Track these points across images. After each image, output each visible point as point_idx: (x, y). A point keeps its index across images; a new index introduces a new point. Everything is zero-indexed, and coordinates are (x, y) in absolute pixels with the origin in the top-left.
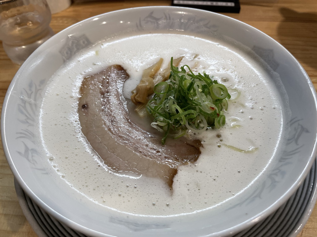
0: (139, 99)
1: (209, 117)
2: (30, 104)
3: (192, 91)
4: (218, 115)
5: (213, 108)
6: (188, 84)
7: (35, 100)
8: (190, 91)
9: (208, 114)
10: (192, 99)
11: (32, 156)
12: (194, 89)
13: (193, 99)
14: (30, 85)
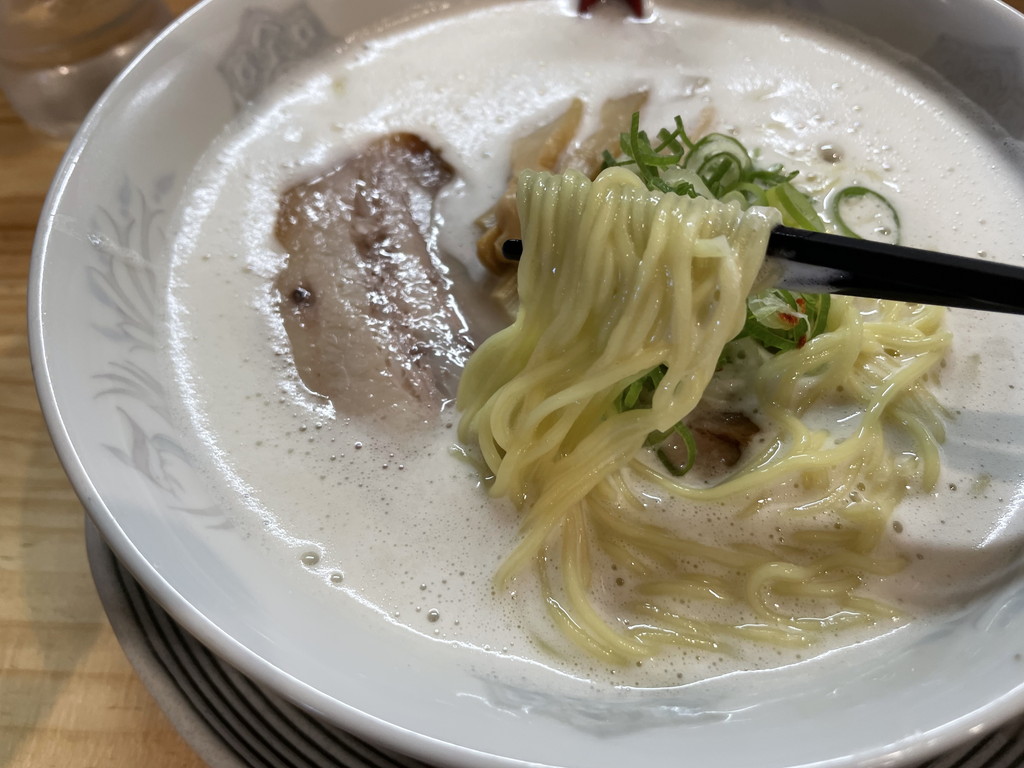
2: (130, 267)
5: (790, 319)
7: (146, 254)
14: (123, 196)
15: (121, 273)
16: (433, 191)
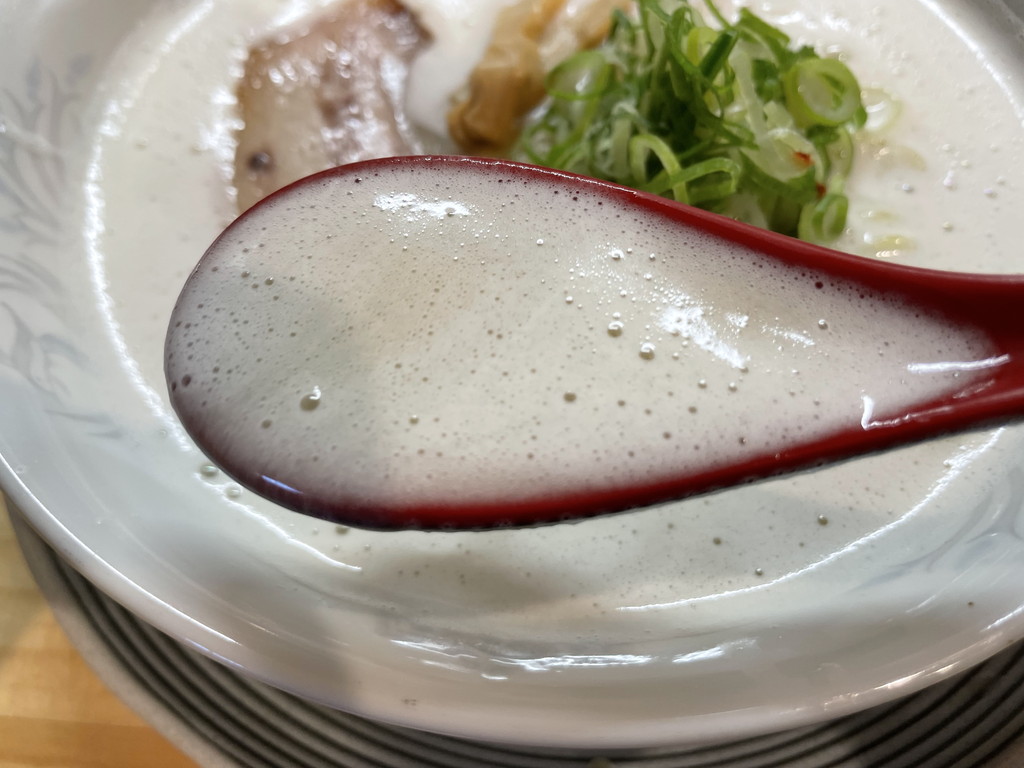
0: (482, 127)
1: (779, 200)
2: (35, 155)
3: (719, 79)
4: (821, 190)
5: (805, 157)
6: (706, 50)
7: (54, 137)
8: (714, 77)
9: (777, 184)
10: (718, 113)
11: (48, 364)
12: (726, 72)
13: (723, 114)
14: (33, 79)
15: (23, 161)
16: (408, 58)
